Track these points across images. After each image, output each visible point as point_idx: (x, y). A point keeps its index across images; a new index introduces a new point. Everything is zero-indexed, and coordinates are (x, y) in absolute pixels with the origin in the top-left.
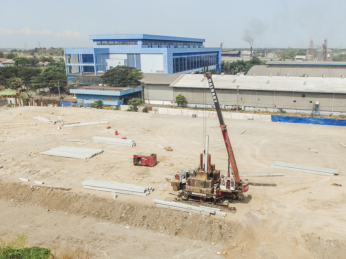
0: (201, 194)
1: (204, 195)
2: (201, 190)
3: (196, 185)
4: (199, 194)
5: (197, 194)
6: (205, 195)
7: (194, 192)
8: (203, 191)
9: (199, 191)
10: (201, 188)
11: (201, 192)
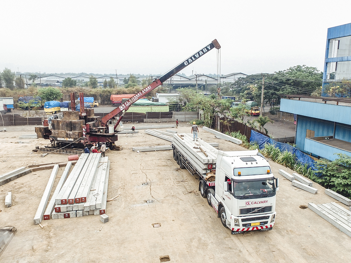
0: (68, 139)
2: (67, 134)
3: (61, 128)
4: (65, 139)
5: (63, 140)
7: (60, 137)
8: (70, 135)
9: (65, 135)
10: (67, 131)
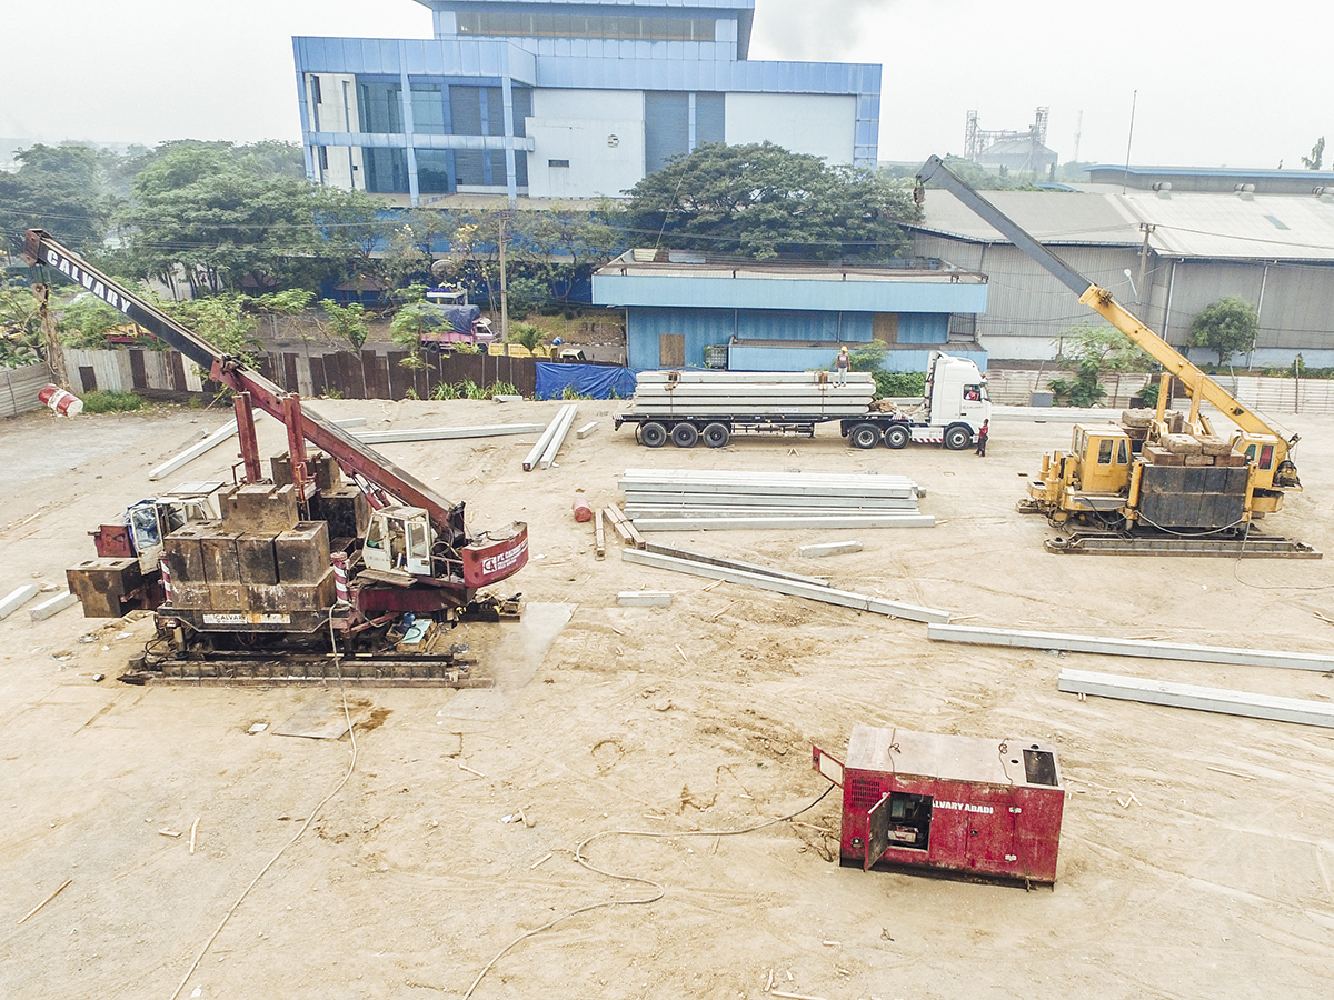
0: (263, 619)
1: (276, 619)
2: (257, 597)
3: (219, 572)
4: (248, 619)
5: (239, 621)
6: (287, 620)
7: (219, 612)
8: (270, 600)
9: (243, 602)
10: (253, 586)
11: (257, 603)
